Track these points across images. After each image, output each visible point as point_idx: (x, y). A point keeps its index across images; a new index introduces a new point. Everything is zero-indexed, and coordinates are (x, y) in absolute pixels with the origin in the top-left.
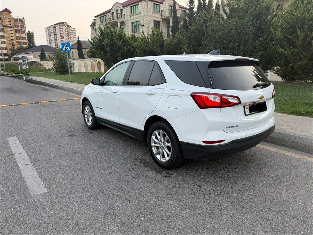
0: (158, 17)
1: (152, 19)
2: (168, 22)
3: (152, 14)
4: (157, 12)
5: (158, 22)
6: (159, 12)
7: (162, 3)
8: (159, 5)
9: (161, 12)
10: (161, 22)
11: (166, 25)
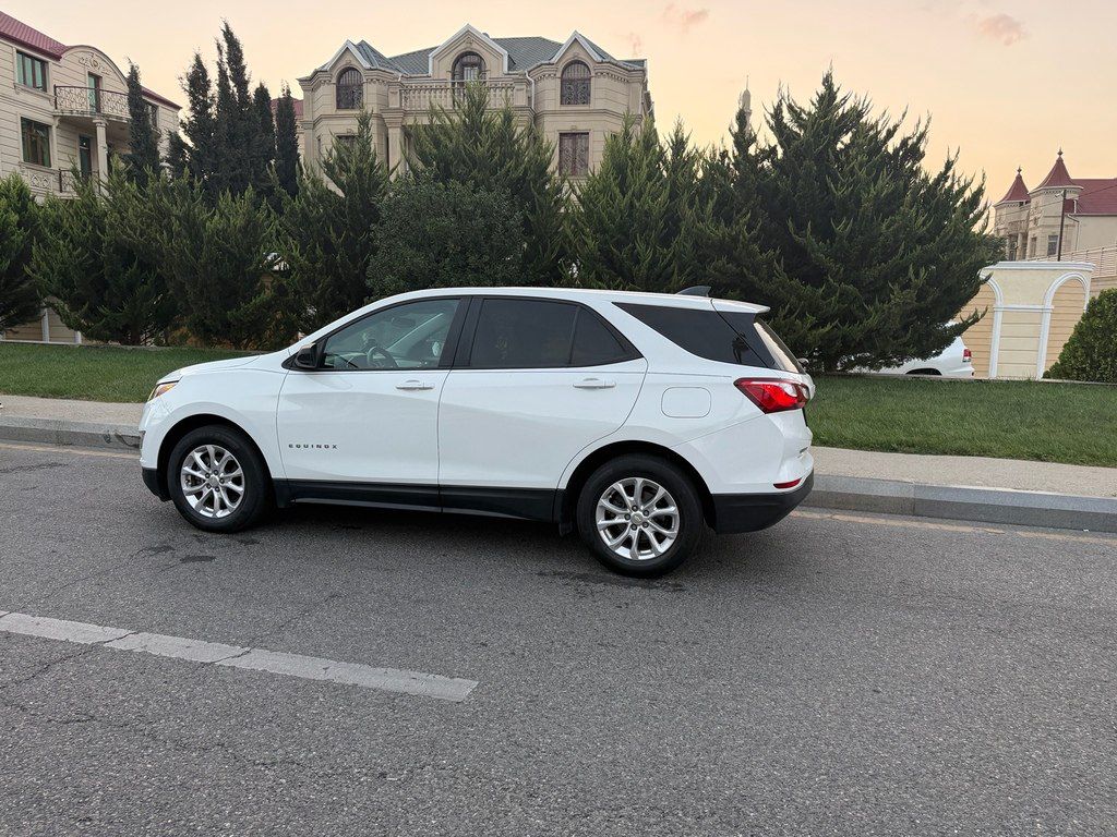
0: (40, 109)
1: (14, 109)
2: (87, 135)
3: (11, 93)
4: (34, 86)
5: (45, 128)
6: (45, 90)
7: (58, 58)
8: (43, 63)
9: (51, 92)
10: (54, 127)
11: (77, 144)
